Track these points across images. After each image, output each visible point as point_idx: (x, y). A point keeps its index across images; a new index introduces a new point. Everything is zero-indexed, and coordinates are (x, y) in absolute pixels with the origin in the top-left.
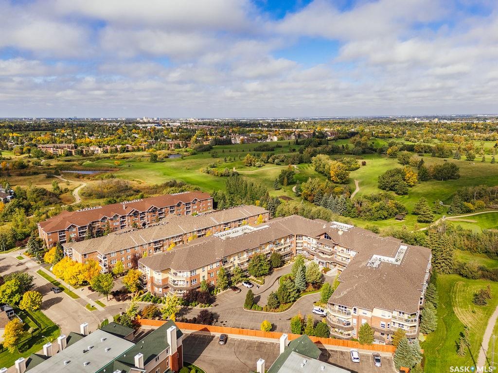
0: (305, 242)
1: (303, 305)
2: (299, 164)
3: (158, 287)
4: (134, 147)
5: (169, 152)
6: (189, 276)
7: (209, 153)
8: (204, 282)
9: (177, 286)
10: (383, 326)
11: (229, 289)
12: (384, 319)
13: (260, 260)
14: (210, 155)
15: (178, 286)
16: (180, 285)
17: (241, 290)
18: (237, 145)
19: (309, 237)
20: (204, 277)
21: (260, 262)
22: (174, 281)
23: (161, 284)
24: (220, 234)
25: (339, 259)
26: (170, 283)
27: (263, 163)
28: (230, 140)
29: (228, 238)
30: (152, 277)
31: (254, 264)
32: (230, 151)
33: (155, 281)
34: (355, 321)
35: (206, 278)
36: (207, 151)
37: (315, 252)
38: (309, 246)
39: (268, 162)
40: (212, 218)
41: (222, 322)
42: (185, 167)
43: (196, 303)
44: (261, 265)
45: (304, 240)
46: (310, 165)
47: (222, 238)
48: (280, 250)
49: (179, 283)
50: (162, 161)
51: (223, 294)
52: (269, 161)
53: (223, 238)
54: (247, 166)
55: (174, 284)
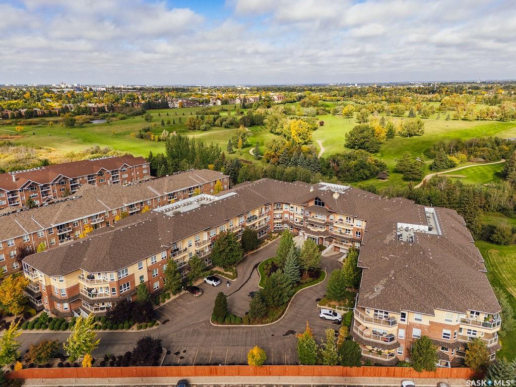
0: (287, 212)
1: (302, 306)
2: (250, 126)
3: (62, 301)
4: (45, 111)
5: (92, 117)
6: (116, 280)
7: (142, 117)
8: (143, 285)
9: (94, 298)
10: (446, 336)
11: (183, 292)
12: (449, 325)
13: (230, 242)
14: (144, 119)
15: (98, 298)
16: (101, 295)
17: (203, 292)
18: (175, 110)
19: (291, 205)
20: (142, 277)
21: (229, 246)
22: (90, 290)
23: (66, 296)
24: (163, 208)
25: (336, 232)
26: (83, 292)
27: (209, 125)
28: (167, 104)
29: (177, 214)
30: (50, 286)
31: (220, 250)
32: (168, 115)
33: (56, 293)
34: (402, 333)
35: (146, 279)
36: (140, 115)
37: (300, 225)
38: (292, 217)
39: (215, 126)
40: (150, 188)
41: (177, 353)
42: (112, 132)
43: (131, 323)
44: (231, 250)
45: (284, 210)
46: (263, 127)
47: (168, 214)
48: (254, 225)
49: (100, 292)
50: (81, 126)
51: (174, 300)
52: (216, 123)
53: (170, 214)
54: (190, 129)
55: (89, 295)
